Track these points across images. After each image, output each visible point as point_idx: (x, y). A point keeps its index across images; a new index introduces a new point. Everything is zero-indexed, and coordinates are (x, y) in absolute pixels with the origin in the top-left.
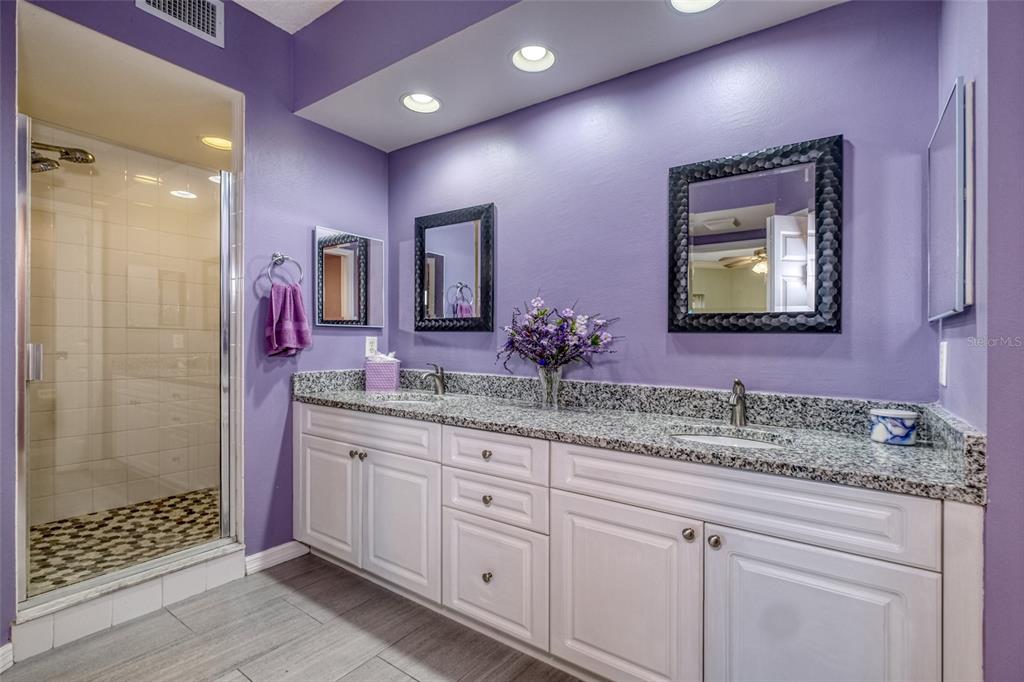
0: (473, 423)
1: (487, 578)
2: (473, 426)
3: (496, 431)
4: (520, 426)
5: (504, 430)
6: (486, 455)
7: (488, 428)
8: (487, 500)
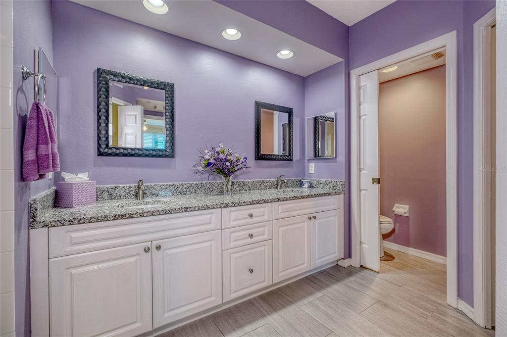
0: (244, 203)
1: (251, 271)
2: (244, 204)
3: (255, 204)
4: (264, 199)
5: (258, 202)
6: (251, 216)
7: (251, 203)
8: (251, 236)
